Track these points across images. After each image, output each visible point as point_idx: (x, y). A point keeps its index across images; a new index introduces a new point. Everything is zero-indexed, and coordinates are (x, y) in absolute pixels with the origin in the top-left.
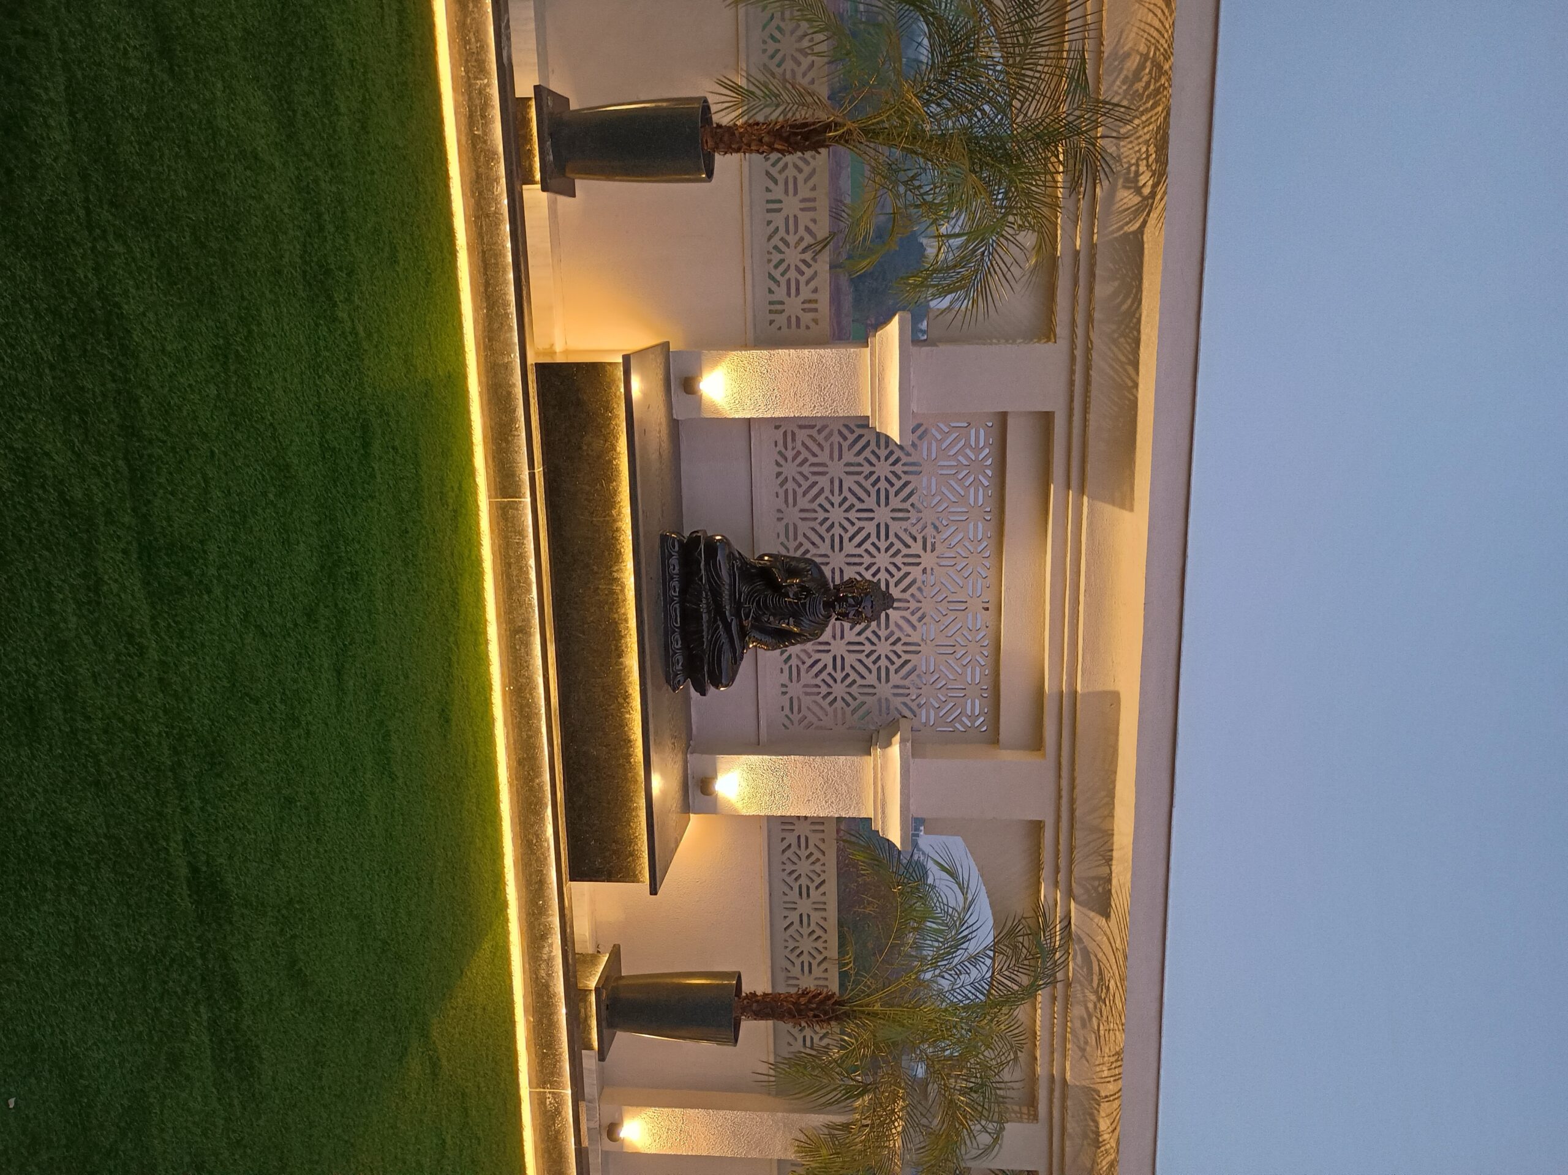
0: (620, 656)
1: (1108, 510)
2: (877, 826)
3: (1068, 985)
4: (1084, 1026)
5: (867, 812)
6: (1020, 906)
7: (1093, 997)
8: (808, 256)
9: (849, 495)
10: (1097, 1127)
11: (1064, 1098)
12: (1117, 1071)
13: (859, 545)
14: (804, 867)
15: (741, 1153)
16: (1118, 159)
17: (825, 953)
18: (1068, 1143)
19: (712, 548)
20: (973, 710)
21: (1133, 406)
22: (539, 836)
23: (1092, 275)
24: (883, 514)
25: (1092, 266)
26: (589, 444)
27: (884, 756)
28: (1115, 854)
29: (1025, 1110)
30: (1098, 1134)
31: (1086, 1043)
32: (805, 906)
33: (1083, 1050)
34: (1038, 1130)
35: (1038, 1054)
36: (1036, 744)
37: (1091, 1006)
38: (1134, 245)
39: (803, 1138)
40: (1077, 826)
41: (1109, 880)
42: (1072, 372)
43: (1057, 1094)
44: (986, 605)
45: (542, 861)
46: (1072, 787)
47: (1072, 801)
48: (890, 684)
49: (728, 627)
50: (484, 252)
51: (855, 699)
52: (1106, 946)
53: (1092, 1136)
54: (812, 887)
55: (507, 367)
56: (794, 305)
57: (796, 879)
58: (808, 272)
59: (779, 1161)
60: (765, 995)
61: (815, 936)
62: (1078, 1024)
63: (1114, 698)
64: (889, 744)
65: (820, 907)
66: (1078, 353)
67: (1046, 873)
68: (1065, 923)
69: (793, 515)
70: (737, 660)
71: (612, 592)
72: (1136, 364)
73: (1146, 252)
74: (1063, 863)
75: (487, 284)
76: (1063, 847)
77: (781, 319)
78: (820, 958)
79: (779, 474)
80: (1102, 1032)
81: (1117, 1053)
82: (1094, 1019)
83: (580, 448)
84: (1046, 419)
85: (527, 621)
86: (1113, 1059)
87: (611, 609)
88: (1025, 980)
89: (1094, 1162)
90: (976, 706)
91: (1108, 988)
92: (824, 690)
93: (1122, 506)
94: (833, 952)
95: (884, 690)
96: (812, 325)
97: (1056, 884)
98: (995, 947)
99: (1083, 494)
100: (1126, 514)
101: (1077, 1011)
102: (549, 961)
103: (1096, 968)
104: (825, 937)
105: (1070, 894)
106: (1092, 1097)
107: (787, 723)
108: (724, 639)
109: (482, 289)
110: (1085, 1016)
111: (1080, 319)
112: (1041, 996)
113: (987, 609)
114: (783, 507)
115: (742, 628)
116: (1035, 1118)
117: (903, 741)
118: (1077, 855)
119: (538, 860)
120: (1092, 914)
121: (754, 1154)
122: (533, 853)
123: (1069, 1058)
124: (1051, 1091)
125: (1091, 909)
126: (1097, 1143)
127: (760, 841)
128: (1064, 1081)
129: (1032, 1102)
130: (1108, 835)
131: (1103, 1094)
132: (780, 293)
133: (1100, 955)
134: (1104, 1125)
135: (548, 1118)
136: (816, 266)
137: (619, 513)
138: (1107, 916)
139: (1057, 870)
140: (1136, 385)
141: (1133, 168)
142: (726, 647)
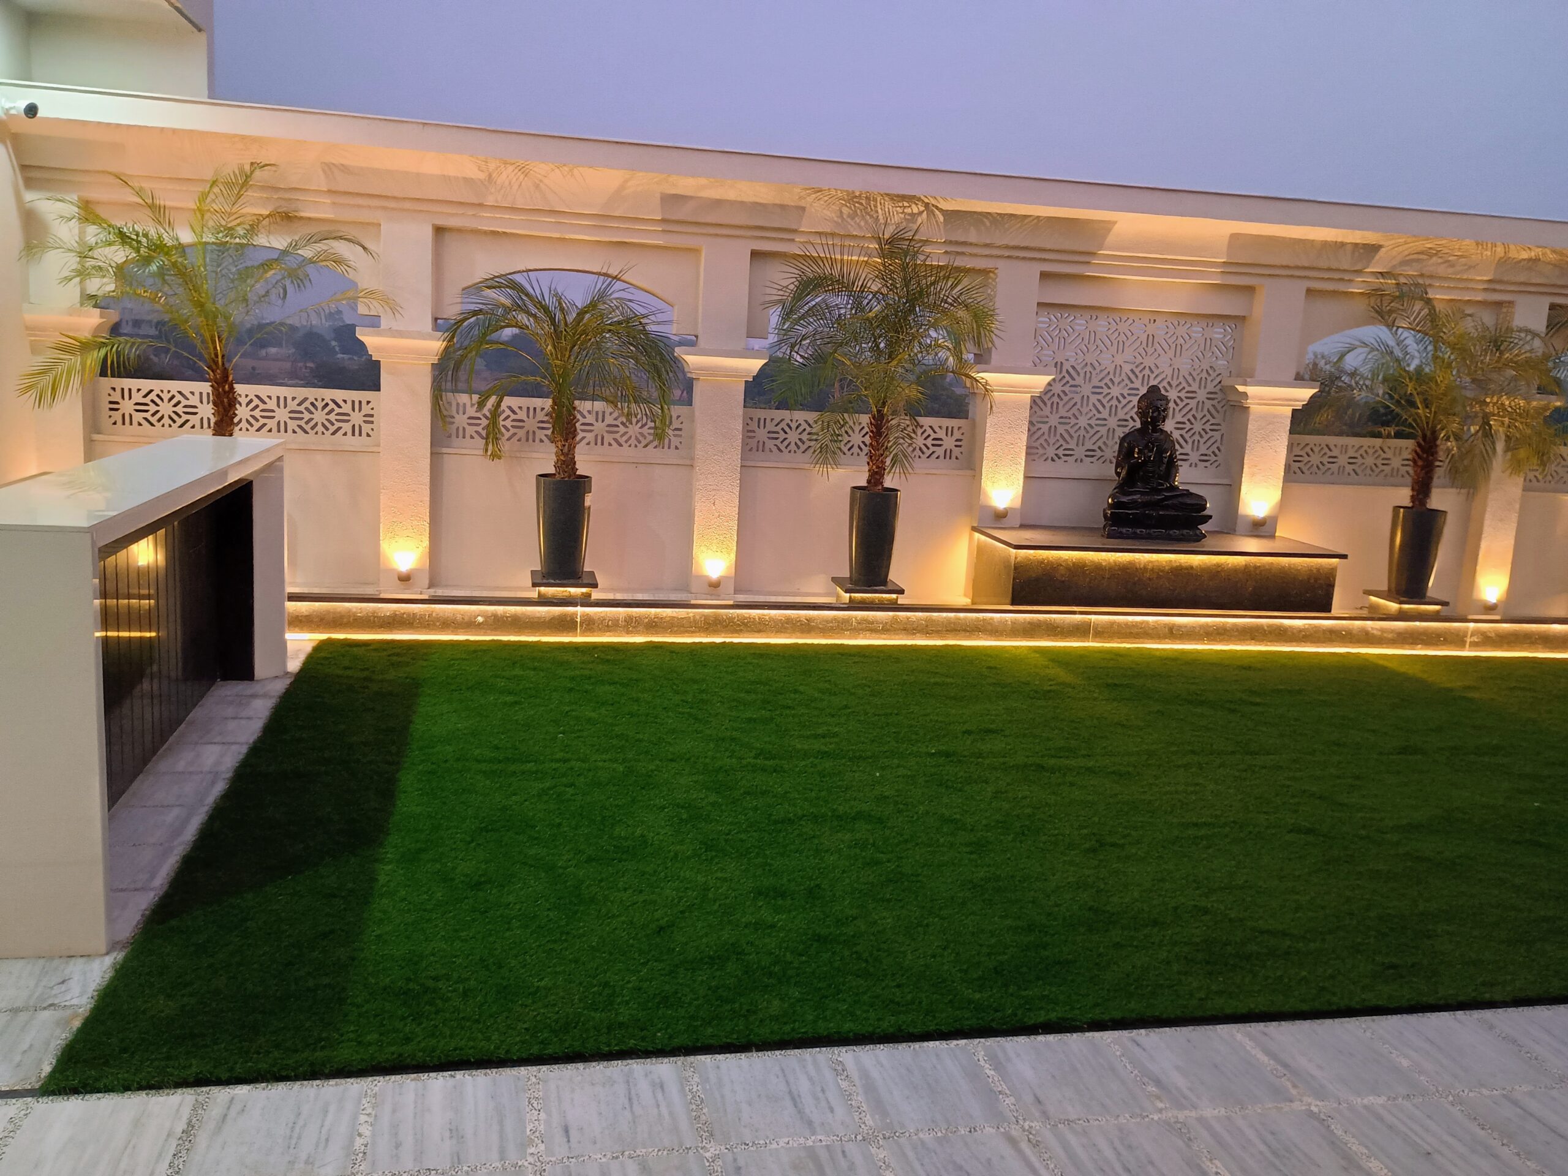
0: (1192, 567)
1: (1111, 239)
2: (1299, 406)
3: (1422, 275)
4: (1453, 266)
5: (1288, 411)
6: (1360, 307)
7: (1434, 259)
8: (919, 431)
9: (1071, 412)
10: (1524, 260)
11: (1500, 282)
12: (1489, 245)
13: (1104, 406)
14: (1315, 459)
15: (1514, 517)
16: (898, 225)
17: (1377, 447)
18: (1534, 281)
19: (1117, 505)
20: (1220, 333)
21: (1050, 219)
22: (1300, 630)
23: (964, 243)
24: (1086, 390)
25: (957, 243)
26: (1062, 576)
27: (1254, 397)
28: (1339, 240)
29: (1505, 310)
30: (1530, 260)
31: (1465, 265)
32: (1343, 460)
33: (1470, 267)
34: (1520, 300)
35: (1467, 298)
36: (1250, 290)
37: (1440, 261)
38: (952, 216)
39: (1510, 471)
40: (1315, 265)
41: (1356, 245)
42: (1017, 258)
43: (1498, 287)
44: (1152, 321)
45: (1317, 629)
46: (1287, 267)
47: (1297, 268)
48: (1198, 391)
49: (1167, 498)
50: (947, 631)
51: (1205, 416)
52: (1400, 249)
53: (1530, 263)
54: (1329, 454)
55: (1014, 622)
56: (949, 443)
57: (1323, 465)
58: (930, 431)
59: (1523, 490)
60: (1413, 490)
61: (1364, 455)
62: (1450, 270)
63: (1234, 237)
64: (1245, 395)
65: (1344, 449)
66: (1007, 254)
67: (1341, 287)
68: (1379, 276)
69: (1080, 452)
70: (1188, 494)
71: (1152, 570)
72: (1026, 217)
73: (959, 209)
74: (1337, 276)
75: (965, 631)
76: (1326, 275)
77: (956, 451)
78: (1380, 452)
79: (1053, 460)
80: (1460, 254)
81: (1477, 244)
82: (1450, 258)
83: (1063, 582)
84: (1045, 276)
85: (1165, 625)
86: (1480, 247)
87: (1162, 571)
88: (1418, 305)
89: (1549, 263)
90: (1217, 332)
91: (1430, 248)
92: (1197, 437)
93: (1109, 230)
94: (1378, 442)
95: (1202, 395)
96: (961, 431)
97: (1350, 281)
98: (1390, 326)
99: (1095, 253)
100: (1116, 228)
101: (1442, 270)
102: (1382, 630)
103: (1415, 256)
104: (1365, 448)
105: (1359, 272)
106: (1504, 263)
107: (1216, 464)
108: (1175, 501)
109: (968, 634)
110: (1447, 264)
111: (987, 252)
112: (1430, 296)
113: (1155, 321)
114: (1074, 458)
115: (1168, 489)
116: (1511, 303)
117: (1245, 384)
118: (1334, 265)
119: (1316, 632)
120: (1377, 257)
121: (1517, 506)
122: (1311, 635)
123: (1473, 277)
124: (1495, 290)
125: (1373, 258)
126: (1536, 260)
127: (1296, 488)
128: (1490, 281)
129: (1499, 304)
130: (1325, 244)
131: (1502, 255)
132: (940, 451)
133: (1406, 253)
134: (1524, 255)
135: (1487, 641)
136: (926, 427)
137: (1105, 560)
138: (1380, 247)
139: (1341, 280)
140: (1038, 217)
141: (907, 217)
142: (1180, 500)
